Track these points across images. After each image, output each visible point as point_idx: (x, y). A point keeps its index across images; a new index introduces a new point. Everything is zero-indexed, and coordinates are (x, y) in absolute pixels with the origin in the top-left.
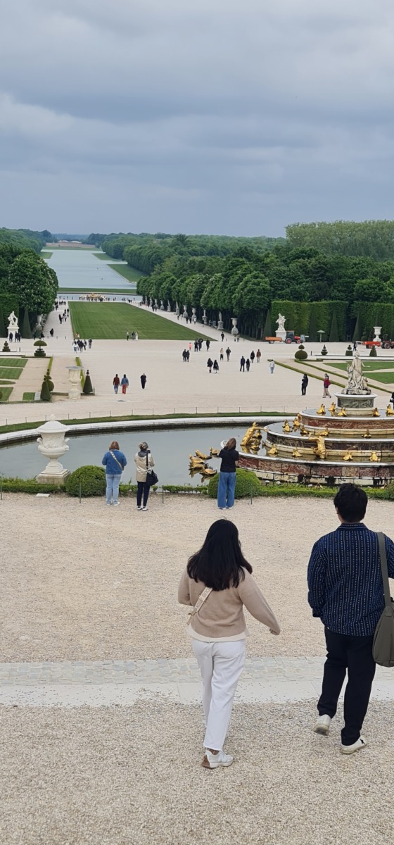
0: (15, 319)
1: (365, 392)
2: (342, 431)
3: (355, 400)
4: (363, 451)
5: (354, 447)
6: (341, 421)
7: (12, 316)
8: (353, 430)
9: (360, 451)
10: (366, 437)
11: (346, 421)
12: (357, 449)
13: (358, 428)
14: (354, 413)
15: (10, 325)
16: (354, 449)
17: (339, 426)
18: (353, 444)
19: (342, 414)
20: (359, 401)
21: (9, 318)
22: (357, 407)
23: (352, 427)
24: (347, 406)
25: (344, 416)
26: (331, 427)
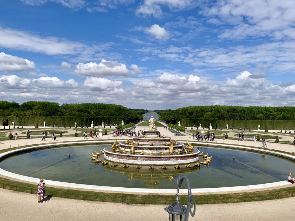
2: (145, 143)
4: (149, 151)
5: (146, 149)
6: (144, 140)
8: (148, 143)
9: (148, 151)
10: (151, 146)
11: (146, 140)
12: (147, 150)
13: (150, 142)
14: (150, 137)
15: (122, 123)
17: (143, 142)
20: (152, 133)
22: (151, 135)
23: (148, 142)
24: (148, 134)
25: (146, 138)
26: (141, 142)
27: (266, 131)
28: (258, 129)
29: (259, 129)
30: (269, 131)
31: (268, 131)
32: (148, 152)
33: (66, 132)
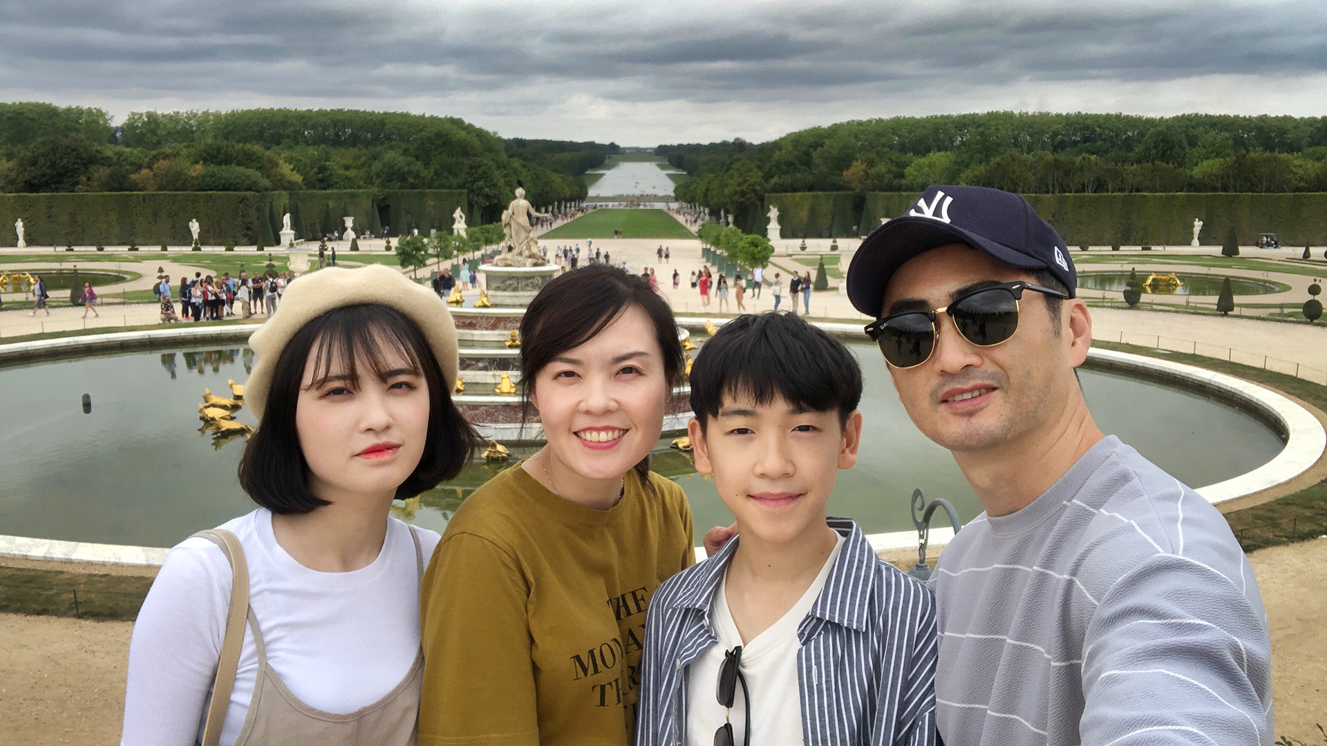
0: (461, 217)
1: (530, 261)
2: (477, 334)
3: (511, 276)
4: (498, 373)
5: (481, 365)
6: (475, 317)
7: (458, 213)
8: (497, 332)
9: (491, 373)
10: (509, 347)
11: (483, 316)
12: (485, 369)
13: (505, 328)
14: (507, 302)
15: (456, 223)
16: (480, 369)
17: (472, 326)
18: (478, 359)
19: (480, 303)
20: (517, 278)
21: (454, 215)
22: (515, 289)
23: (494, 327)
24: (498, 289)
25: (485, 306)
27: (1230, 252)
28: (1188, 243)
29: (1196, 241)
30: (1244, 251)
31: (1237, 253)
32: (491, 380)
33: (128, 277)
